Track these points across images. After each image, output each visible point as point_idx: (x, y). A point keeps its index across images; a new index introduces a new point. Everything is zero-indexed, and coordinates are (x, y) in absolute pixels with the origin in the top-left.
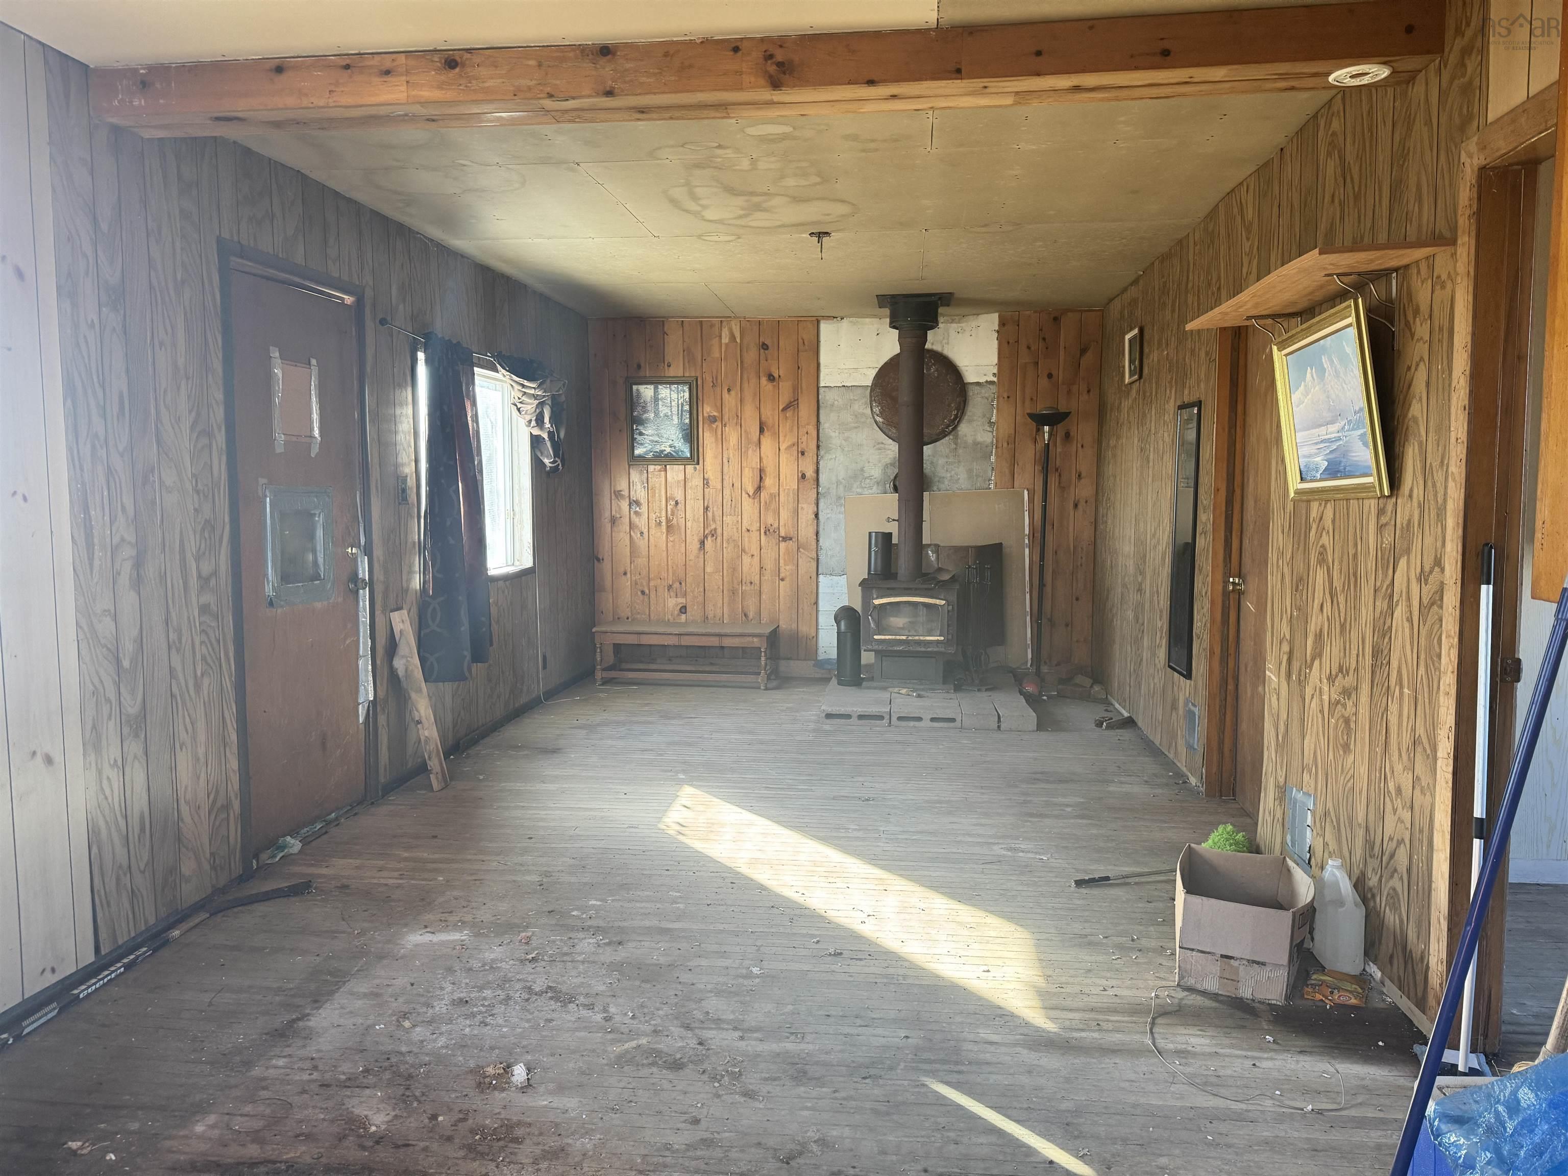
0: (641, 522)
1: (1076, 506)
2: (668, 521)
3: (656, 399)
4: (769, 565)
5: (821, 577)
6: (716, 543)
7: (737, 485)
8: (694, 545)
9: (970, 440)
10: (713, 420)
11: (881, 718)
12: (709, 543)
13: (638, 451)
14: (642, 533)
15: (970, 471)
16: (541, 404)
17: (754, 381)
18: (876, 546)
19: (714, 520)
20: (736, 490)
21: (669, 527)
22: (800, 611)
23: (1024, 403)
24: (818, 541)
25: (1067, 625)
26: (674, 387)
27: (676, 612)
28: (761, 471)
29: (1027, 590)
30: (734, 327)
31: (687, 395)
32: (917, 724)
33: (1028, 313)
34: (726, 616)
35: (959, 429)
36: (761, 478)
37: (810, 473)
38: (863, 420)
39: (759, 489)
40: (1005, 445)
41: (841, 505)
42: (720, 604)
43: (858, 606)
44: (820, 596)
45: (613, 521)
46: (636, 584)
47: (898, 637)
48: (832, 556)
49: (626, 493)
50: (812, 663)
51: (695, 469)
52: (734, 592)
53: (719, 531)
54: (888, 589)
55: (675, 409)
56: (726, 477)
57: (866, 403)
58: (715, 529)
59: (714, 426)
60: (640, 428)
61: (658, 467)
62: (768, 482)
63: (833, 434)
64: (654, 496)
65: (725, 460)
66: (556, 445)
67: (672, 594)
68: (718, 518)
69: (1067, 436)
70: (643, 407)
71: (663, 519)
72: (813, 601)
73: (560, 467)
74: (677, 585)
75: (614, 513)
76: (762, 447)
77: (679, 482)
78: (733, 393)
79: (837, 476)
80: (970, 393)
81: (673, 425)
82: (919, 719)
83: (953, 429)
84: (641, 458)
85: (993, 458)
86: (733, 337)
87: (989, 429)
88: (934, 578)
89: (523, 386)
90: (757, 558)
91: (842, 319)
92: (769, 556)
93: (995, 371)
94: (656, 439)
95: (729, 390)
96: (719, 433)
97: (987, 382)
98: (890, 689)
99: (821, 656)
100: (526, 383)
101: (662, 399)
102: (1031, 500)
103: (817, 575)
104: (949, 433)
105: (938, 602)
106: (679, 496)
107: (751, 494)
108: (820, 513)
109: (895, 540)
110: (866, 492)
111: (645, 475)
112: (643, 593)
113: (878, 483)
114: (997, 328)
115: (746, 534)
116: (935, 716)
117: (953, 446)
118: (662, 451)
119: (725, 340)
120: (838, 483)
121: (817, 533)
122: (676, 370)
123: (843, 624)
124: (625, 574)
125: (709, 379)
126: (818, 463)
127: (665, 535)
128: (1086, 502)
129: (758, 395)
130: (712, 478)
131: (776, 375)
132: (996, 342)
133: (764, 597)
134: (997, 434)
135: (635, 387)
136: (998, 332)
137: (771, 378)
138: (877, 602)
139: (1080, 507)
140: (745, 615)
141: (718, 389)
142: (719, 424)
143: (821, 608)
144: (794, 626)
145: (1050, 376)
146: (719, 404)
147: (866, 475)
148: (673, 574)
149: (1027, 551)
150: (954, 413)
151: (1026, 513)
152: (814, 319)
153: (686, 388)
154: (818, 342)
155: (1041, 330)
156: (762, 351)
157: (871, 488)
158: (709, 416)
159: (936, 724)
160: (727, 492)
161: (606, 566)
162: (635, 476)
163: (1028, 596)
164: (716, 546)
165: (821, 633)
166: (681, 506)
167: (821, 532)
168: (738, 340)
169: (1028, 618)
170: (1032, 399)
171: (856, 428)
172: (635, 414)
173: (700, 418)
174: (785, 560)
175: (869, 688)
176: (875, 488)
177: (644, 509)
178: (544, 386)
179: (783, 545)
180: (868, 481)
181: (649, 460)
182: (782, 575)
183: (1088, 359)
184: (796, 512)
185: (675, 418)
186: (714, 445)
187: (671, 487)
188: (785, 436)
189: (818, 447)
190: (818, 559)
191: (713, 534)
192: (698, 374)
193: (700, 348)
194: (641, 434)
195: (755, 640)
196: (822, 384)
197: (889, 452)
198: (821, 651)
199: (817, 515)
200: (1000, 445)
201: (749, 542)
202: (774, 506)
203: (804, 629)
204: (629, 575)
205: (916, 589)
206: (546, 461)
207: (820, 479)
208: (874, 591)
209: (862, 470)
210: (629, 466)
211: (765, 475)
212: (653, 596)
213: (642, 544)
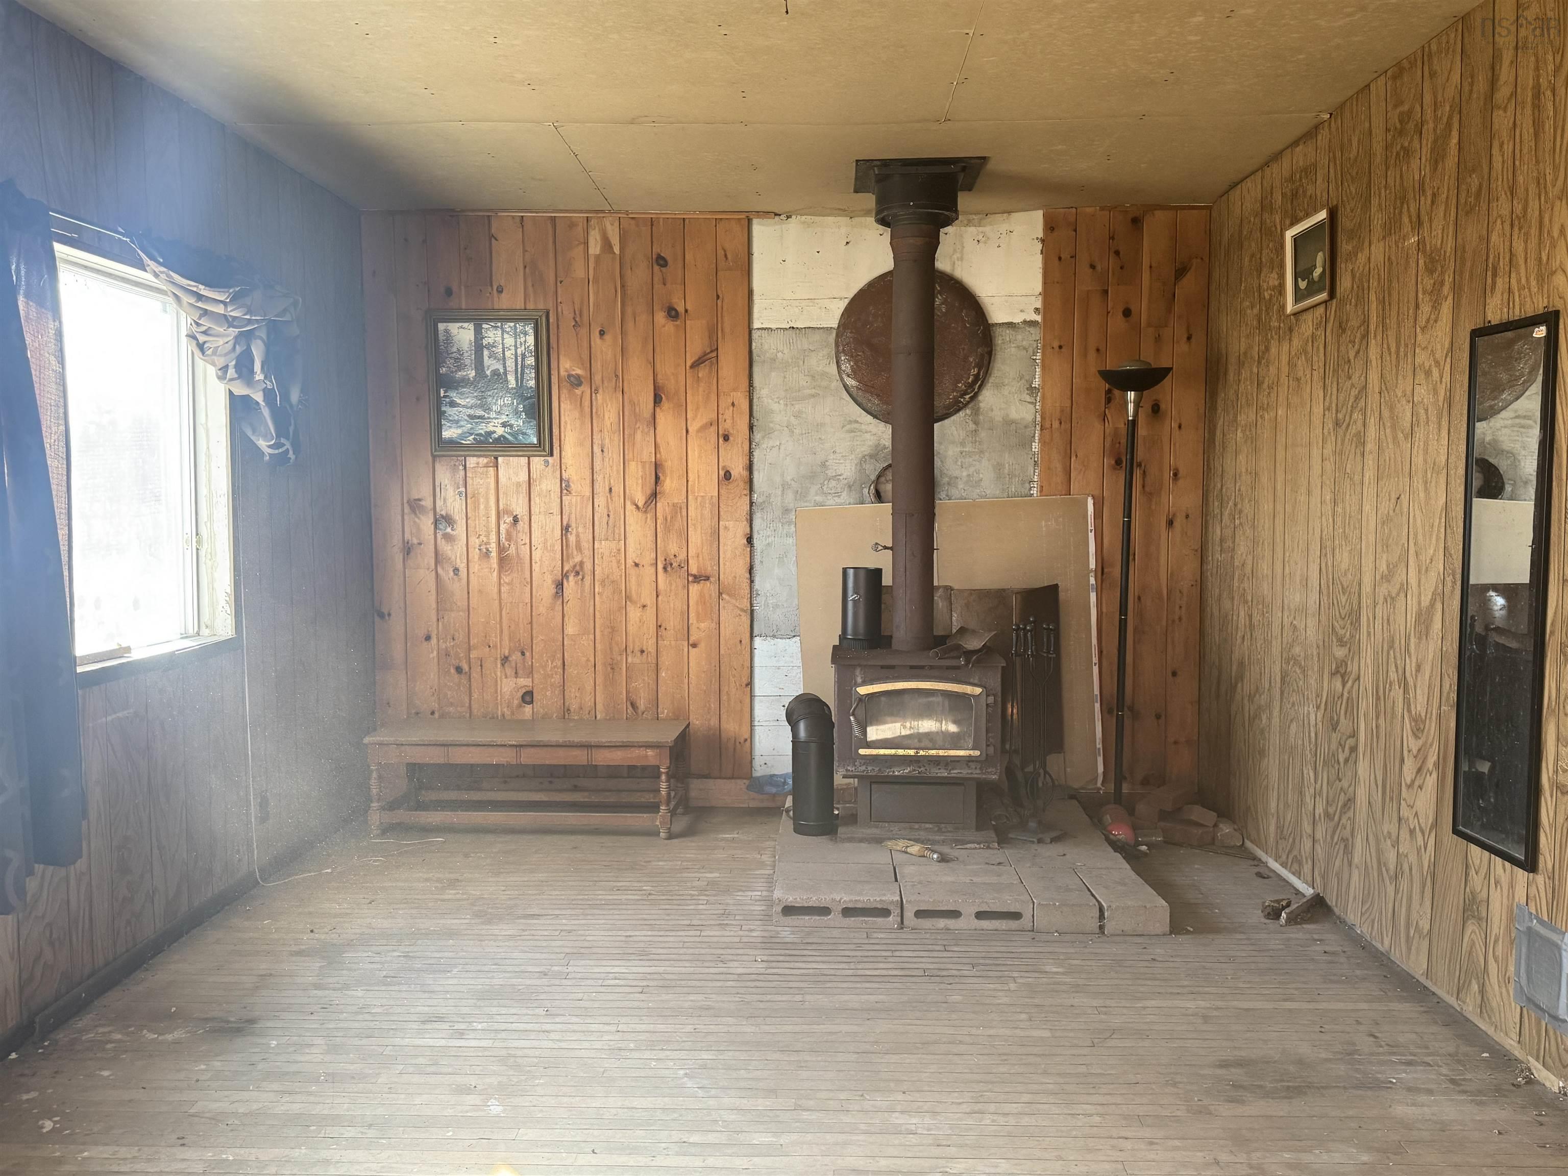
0: (455, 552)
1: (1170, 523)
2: (501, 549)
3: (479, 347)
4: (672, 622)
5: (758, 642)
6: (583, 586)
7: (618, 489)
8: (546, 589)
9: (998, 416)
10: (576, 381)
11: (884, 912)
12: (570, 586)
13: (448, 433)
14: (456, 570)
15: (999, 467)
16: (246, 337)
17: (643, 318)
18: (856, 592)
19: (579, 548)
20: (615, 499)
21: (503, 560)
22: (724, 698)
23: (1085, 355)
24: (752, 581)
25: (1158, 717)
26: (509, 326)
27: (516, 702)
28: (658, 467)
29: (1095, 660)
30: (609, 227)
31: (531, 340)
32: (950, 923)
33: (1089, 210)
34: (600, 707)
35: (980, 398)
36: (657, 478)
37: (738, 470)
38: (824, 383)
39: (654, 496)
40: (1056, 424)
41: (790, 523)
42: (589, 687)
43: (829, 697)
44: (757, 671)
45: (408, 550)
46: (447, 655)
47: (901, 752)
48: (776, 606)
49: (428, 503)
50: (742, 784)
51: (547, 463)
52: (613, 667)
53: (588, 566)
54: (882, 667)
55: (510, 364)
56: (599, 478)
57: (829, 356)
58: (581, 563)
59: (578, 392)
60: (453, 394)
61: (483, 461)
62: (669, 484)
63: (775, 407)
64: (476, 507)
65: (597, 449)
66: (281, 417)
67: (509, 671)
68: (586, 545)
69: (1156, 409)
70: (457, 360)
71: (493, 547)
72: (745, 680)
73: (291, 455)
74: (516, 657)
75: (407, 536)
76: (659, 428)
77: (518, 485)
78: (607, 337)
79: (782, 475)
80: (999, 341)
81: (508, 390)
82: (955, 914)
83: (972, 398)
84: (453, 445)
85: (1036, 447)
86: (607, 245)
87: (1028, 399)
88: (958, 647)
89: (200, 297)
90: (651, 612)
91: (788, 217)
92: (672, 604)
93: (1039, 304)
94: (480, 412)
95: (602, 333)
96: (587, 403)
97: (1025, 322)
98: (889, 844)
99: (759, 770)
100: (203, 290)
101: (489, 346)
102: (1098, 514)
103: (752, 637)
104: (966, 405)
105: (968, 689)
106: (520, 509)
107: (640, 504)
108: (755, 536)
109: (887, 580)
110: (831, 501)
111: (462, 473)
112: (459, 670)
113: (850, 487)
114: (1041, 235)
115: (632, 571)
116: (985, 908)
117: (972, 426)
118: (489, 434)
119: (595, 248)
120: (785, 486)
121: (751, 570)
122: (512, 298)
123: (802, 726)
124: (428, 638)
125: (566, 311)
126: (751, 453)
127: (495, 574)
128: (1187, 517)
129: (651, 342)
130: (574, 478)
131: (681, 309)
132: (1039, 258)
133: (663, 674)
134: (1042, 406)
135: (441, 326)
136: (1043, 241)
137: (672, 313)
138: (863, 690)
139: (1177, 524)
140: (633, 705)
141: (584, 331)
142: (585, 388)
143: (758, 691)
144: (714, 722)
145: (1127, 313)
146: (586, 357)
147: (830, 473)
148: (510, 639)
149: (1093, 597)
150: (974, 371)
151: (1091, 536)
152: (743, 216)
153: (530, 329)
154: (750, 254)
155: (1112, 238)
156: (656, 268)
157: (838, 494)
158: (569, 376)
159: (986, 924)
160: (600, 501)
161: (396, 626)
162: (444, 475)
163: (1096, 669)
164: (583, 591)
165: (759, 732)
166: (523, 525)
167: (757, 567)
168: (617, 250)
169: (1097, 706)
170: (1098, 350)
171: (813, 396)
172: (443, 370)
173: (554, 379)
174: (698, 614)
175: (851, 840)
176: (844, 494)
177: (460, 530)
178: (248, 301)
179: (694, 589)
180: (833, 483)
181: (468, 447)
182: (693, 639)
183: (1189, 284)
184: (716, 534)
185: (511, 379)
186: (578, 423)
187: (506, 494)
188: (698, 408)
189: (751, 428)
190: (752, 611)
191: (578, 571)
192: (550, 306)
193: (552, 263)
194: (453, 404)
195: (650, 752)
196: (756, 325)
197: (868, 436)
198: (758, 762)
199: (750, 540)
200: (1047, 425)
201: (639, 585)
202: (679, 523)
203: (731, 727)
204: (434, 641)
205: (931, 667)
206: (262, 444)
207: (755, 480)
208: (858, 671)
209: (824, 465)
210: (434, 457)
211: (664, 473)
212: (475, 675)
213: (457, 588)
